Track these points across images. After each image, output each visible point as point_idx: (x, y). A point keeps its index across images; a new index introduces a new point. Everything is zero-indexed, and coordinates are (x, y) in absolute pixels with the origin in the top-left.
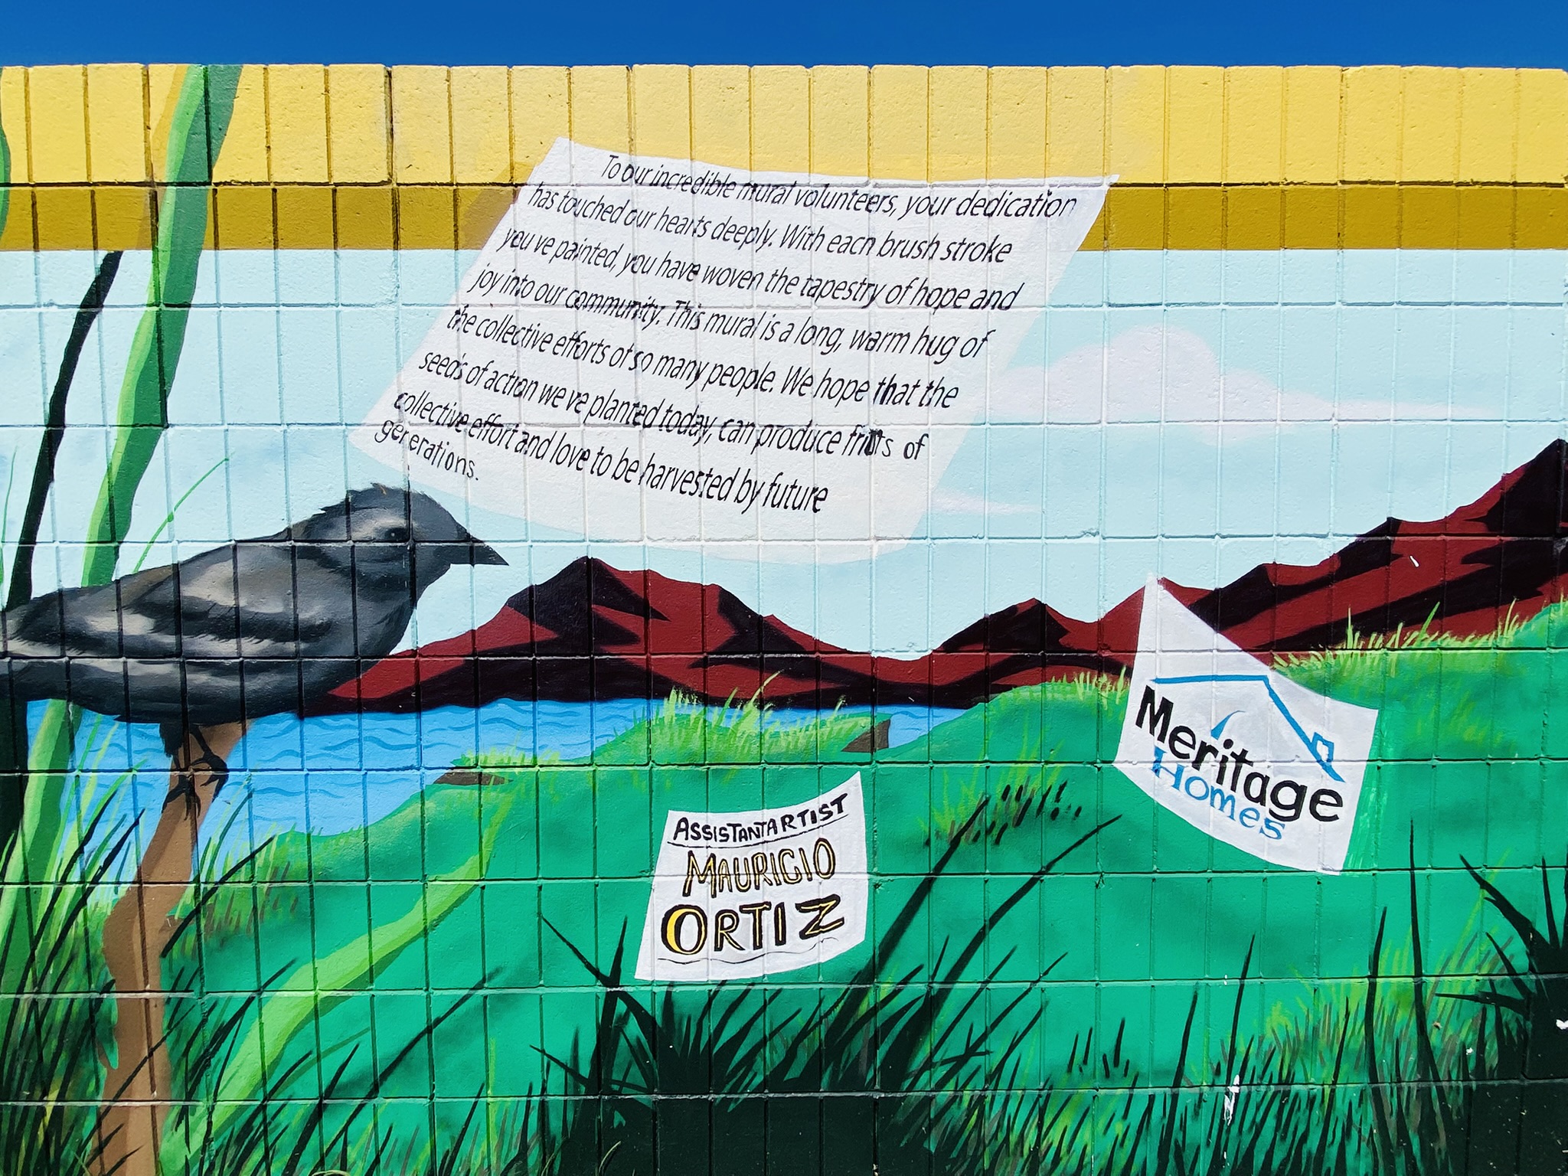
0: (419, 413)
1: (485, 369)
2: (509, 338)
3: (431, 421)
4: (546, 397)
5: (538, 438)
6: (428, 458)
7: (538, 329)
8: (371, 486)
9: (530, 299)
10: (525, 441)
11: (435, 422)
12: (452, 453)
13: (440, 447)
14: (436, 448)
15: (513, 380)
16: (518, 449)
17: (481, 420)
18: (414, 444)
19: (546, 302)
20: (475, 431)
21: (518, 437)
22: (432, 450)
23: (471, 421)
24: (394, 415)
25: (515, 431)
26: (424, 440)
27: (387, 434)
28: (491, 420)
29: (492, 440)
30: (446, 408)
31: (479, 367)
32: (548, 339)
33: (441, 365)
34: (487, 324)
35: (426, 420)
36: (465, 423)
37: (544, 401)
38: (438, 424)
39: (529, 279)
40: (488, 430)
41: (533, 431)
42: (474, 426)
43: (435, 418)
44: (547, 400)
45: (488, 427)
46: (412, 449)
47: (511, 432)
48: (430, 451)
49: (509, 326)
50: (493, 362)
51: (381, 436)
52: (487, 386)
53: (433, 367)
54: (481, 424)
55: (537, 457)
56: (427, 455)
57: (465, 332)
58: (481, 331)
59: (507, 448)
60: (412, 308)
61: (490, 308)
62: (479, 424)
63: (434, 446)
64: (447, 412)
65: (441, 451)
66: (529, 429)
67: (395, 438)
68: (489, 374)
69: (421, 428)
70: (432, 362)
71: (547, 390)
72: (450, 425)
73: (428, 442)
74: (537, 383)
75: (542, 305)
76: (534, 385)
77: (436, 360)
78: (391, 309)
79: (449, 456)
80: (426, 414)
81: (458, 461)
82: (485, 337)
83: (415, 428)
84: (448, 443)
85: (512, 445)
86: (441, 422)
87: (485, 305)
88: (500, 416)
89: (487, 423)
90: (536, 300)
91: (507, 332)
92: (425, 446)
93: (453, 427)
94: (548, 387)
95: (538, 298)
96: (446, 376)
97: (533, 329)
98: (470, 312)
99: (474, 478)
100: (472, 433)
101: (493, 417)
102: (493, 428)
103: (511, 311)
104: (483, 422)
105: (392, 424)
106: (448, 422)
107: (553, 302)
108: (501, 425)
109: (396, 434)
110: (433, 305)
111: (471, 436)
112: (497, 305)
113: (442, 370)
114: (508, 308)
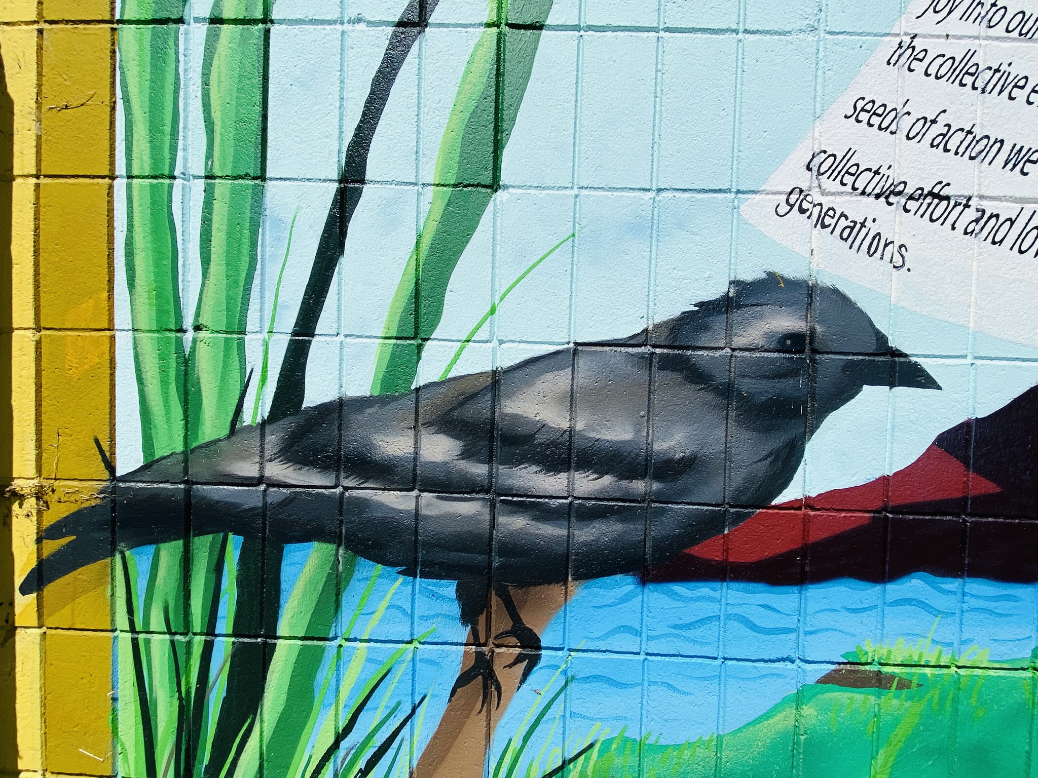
0: (839, 178)
1: (934, 122)
2: (968, 80)
3: (854, 189)
4: (1013, 162)
5: (997, 216)
6: (846, 240)
7: (1008, 69)
8: (764, 276)
9: (1000, 30)
10: (977, 221)
11: (860, 191)
12: (879, 234)
13: (863, 225)
14: (858, 226)
15: (970, 137)
16: (969, 230)
17: (922, 189)
18: (828, 221)
19: (1021, 34)
20: (913, 205)
21: (971, 214)
22: (852, 228)
23: (909, 190)
24: (804, 180)
25: (967, 206)
26: (842, 215)
27: (792, 206)
28: (936, 191)
29: (934, 217)
30: (877, 172)
31: (925, 118)
32: (1021, 83)
33: (874, 113)
34: (940, 60)
35: (848, 188)
36: (900, 193)
37: (1010, 166)
38: (863, 193)
39: (1000, 4)
40: (930, 204)
41: (990, 207)
42: (911, 198)
43: (860, 185)
44: (1015, 166)
45: (929, 200)
46: (824, 226)
47: (961, 207)
48: (848, 230)
49: (970, 64)
50: (944, 111)
51: (784, 208)
52: (935, 143)
53: (864, 116)
54: (920, 195)
55: (994, 243)
56: (845, 235)
57: (910, 70)
58: (932, 70)
59: (953, 228)
60: (841, 37)
61: (943, 40)
63: (855, 223)
64: (878, 178)
65: (864, 231)
66: (985, 204)
67: (802, 211)
68: (939, 128)
69: (838, 199)
70: (863, 110)
71: (1015, 151)
72: (878, 196)
73: (847, 218)
74: (1002, 142)
75: (1014, 39)
76: (998, 145)
77: (868, 107)
78: (810, 38)
79: (874, 238)
80: (848, 179)
81: (886, 245)
82: (937, 78)
83: (830, 198)
84: (874, 220)
85: (960, 226)
86: (868, 190)
87: (938, 37)
88: (948, 184)
89: (931, 193)
90: (1007, 31)
91: (967, 73)
92: (843, 223)
93: (882, 199)
94: (1017, 148)
95: (1010, 29)
96: (880, 128)
97: (1002, 69)
98: (919, 44)
99: (905, 268)
100: (908, 207)
101: (939, 187)
102: (936, 201)
103: (973, 45)
104: (926, 192)
105: (801, 191)
106: (877, 191)
107: (1029, 35)
108: (947, 198)
109: (805, 205)
110: (868, 34)
111: (907, 211)
112: (955, 37)
113: (876, 120)
114: (969, 41)
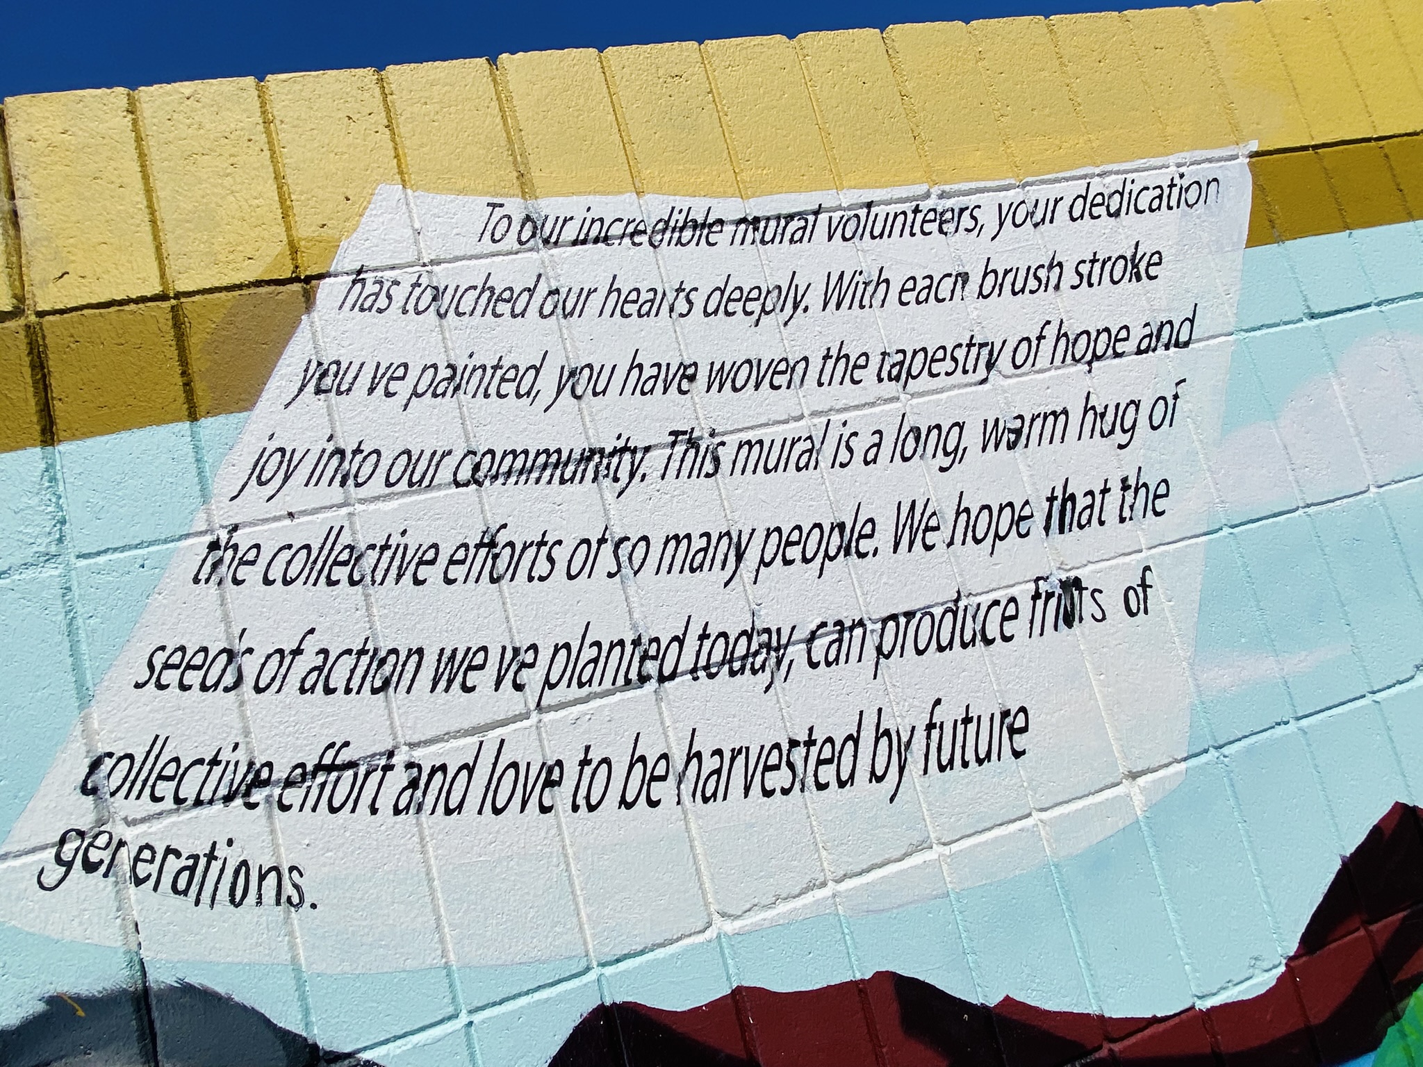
0: (147, 791)
1: (297, 652)
2: (340, 573)
3: (178, 801)
4: (445, 677)
5: (443, 768)
6: (185, 892)
7: (403, 541)
9: (377, 486)
10: (414, 784)
11: (190, 802)
12: (244, 863)
13: (211, 857)
14: (203, 861)
15: (365, 659)
16: (402, 805)
17: (302, 765)
18: (142, 869)
19: (411, 484)
20: (293, 796)
21: (398, 778)
22: (192, 869)
23: (280, 773)
24: (83, 813)
25: (388, 768)
26: (169, 851)
27: (69, 865)
28: (327, 760)
29: (336, 804)
30: (215, 762)
31: (280, 651)
32: (430, 555)
33: (189, 667)
34: (286, 555)
35: (169, 803)
36: (267, 783)
37: (442, 684)
38: (198, 803)
39: (367, 448)
40: (323, 785)
41: (427, 757)
42: (289, 783)
43: (189, 790)
44: (450, 682)
45: (321, 778)
46: (139, 882)
47: (379, 773)
48: (186, 874)
49: (338, 548)
50: (312, 631)
51: (54, 873)
52: (307, 685)
53: (171, 677)
54: (304, 775)
55: (448, 812)
56: (182, 885)
57: (237, 582)
58: (276, 573)
59: (374, 811)
60: (101, 559)
61: (287, 522)
62: (301, 775)
63: (196, 858)
64: (218, 770)
65: (216, 866)
66: (418, 755)
67: (90, 867)
68: (309, 659)
69: (156, 826)
70: (166, 666)
71: (444, 659)
72: (228, 799)
73: (178, 854)
74: (420, 652)
75: (404, 493)
76: (415, 658)
77: (176, 659)
78: (51, 572)
79: (237, 873)
80: (166, 789)
81: (262, 878)
82: (286, 582)
83: (143, 828)
84: (230, 843)
85: (385, 804)
86: (206, 795)
87: (277, 519)
88: (346, 744)
89: (319, 767)
90: (388, 484)
91: (336, 563)
92: (173, 864)
93: (239, 802)
94: (447, 653)
95: (392, 480)
96: (204, 688)
97: (393, 542)
98: (243, 539)
99: (307, 905)
100: (286, 802)
101: (332, 752)
102: (334, 775)
103: (337, 517)
104: (310, 768)
105: (81, 834)
106: (223, 791)
107: (426, 482)
108: (352, 765)
109: (94, 856)
110: (151, 544)
111: (284, 808)
112: (304, 513)
113: (193, 678)
114: (329, 514)
